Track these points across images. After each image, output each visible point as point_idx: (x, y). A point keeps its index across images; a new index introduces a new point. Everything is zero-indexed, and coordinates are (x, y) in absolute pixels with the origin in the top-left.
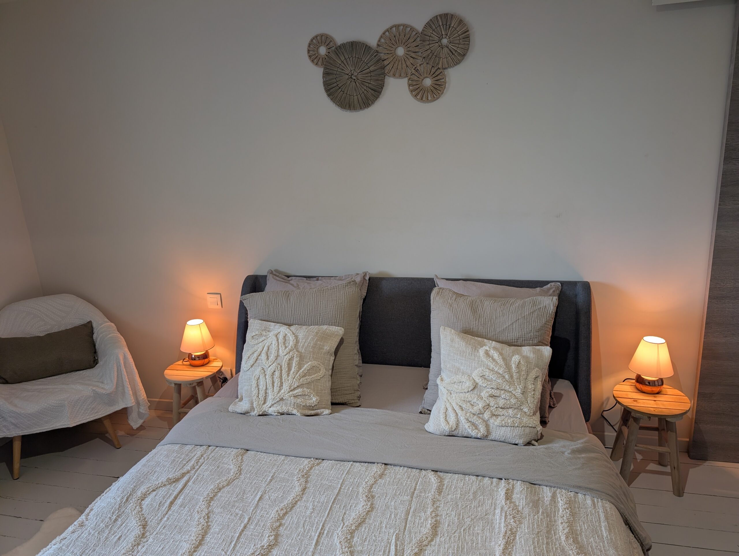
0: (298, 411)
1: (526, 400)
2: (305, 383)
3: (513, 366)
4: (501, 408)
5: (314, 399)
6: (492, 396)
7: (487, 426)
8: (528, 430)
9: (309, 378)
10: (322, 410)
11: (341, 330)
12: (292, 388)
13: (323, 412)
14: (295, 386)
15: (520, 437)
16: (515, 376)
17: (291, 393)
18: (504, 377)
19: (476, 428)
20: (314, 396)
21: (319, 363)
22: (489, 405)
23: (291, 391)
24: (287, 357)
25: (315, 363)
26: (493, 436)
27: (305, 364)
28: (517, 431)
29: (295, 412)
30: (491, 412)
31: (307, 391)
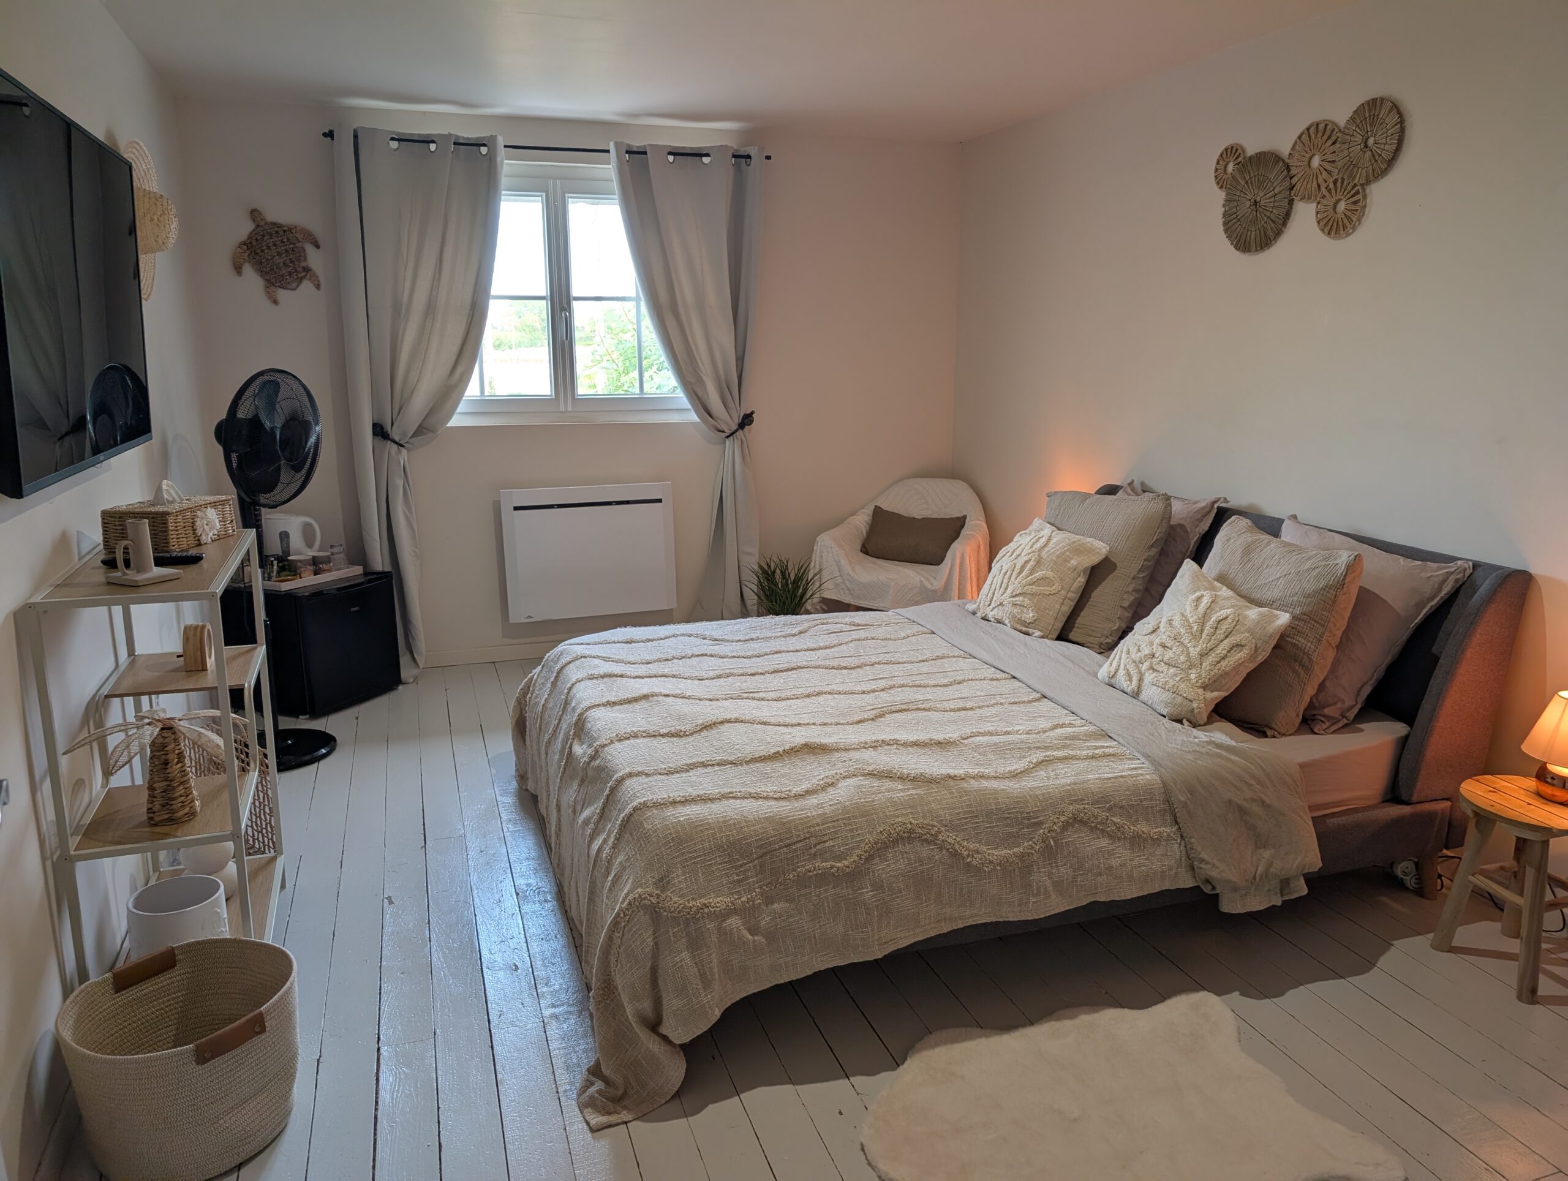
0: (1010, 621)
1: (1201, 664)
2: (1028, 592)
3: (1214, 618)
4: (1165, 663)
5: (1031, 615)
6: (1163, 646)
7: (1141, 680)
8: (1179, 699)
9: (1035, 588)
10: (1034, 631)
11: (1104, 547)
12: (1014, 594)
13: (1034, 633)
14: (1018, 593)
15: (1167, 705)
16: (1207, 629)
17: (1012, 599)
18: (1191, 628)
19: (1130, 680)
20: (1032, 610)
21: (1056, 576)
22: (1154, 656)
23: (1013, 597)
24: (1026, 558)
25: (1050, 574)
26: (1144, 696)
27: (1038, 571)
28: (1166, 696)
29: (1007, 622)
30: (1151, 664)
31: (1027, 602)
